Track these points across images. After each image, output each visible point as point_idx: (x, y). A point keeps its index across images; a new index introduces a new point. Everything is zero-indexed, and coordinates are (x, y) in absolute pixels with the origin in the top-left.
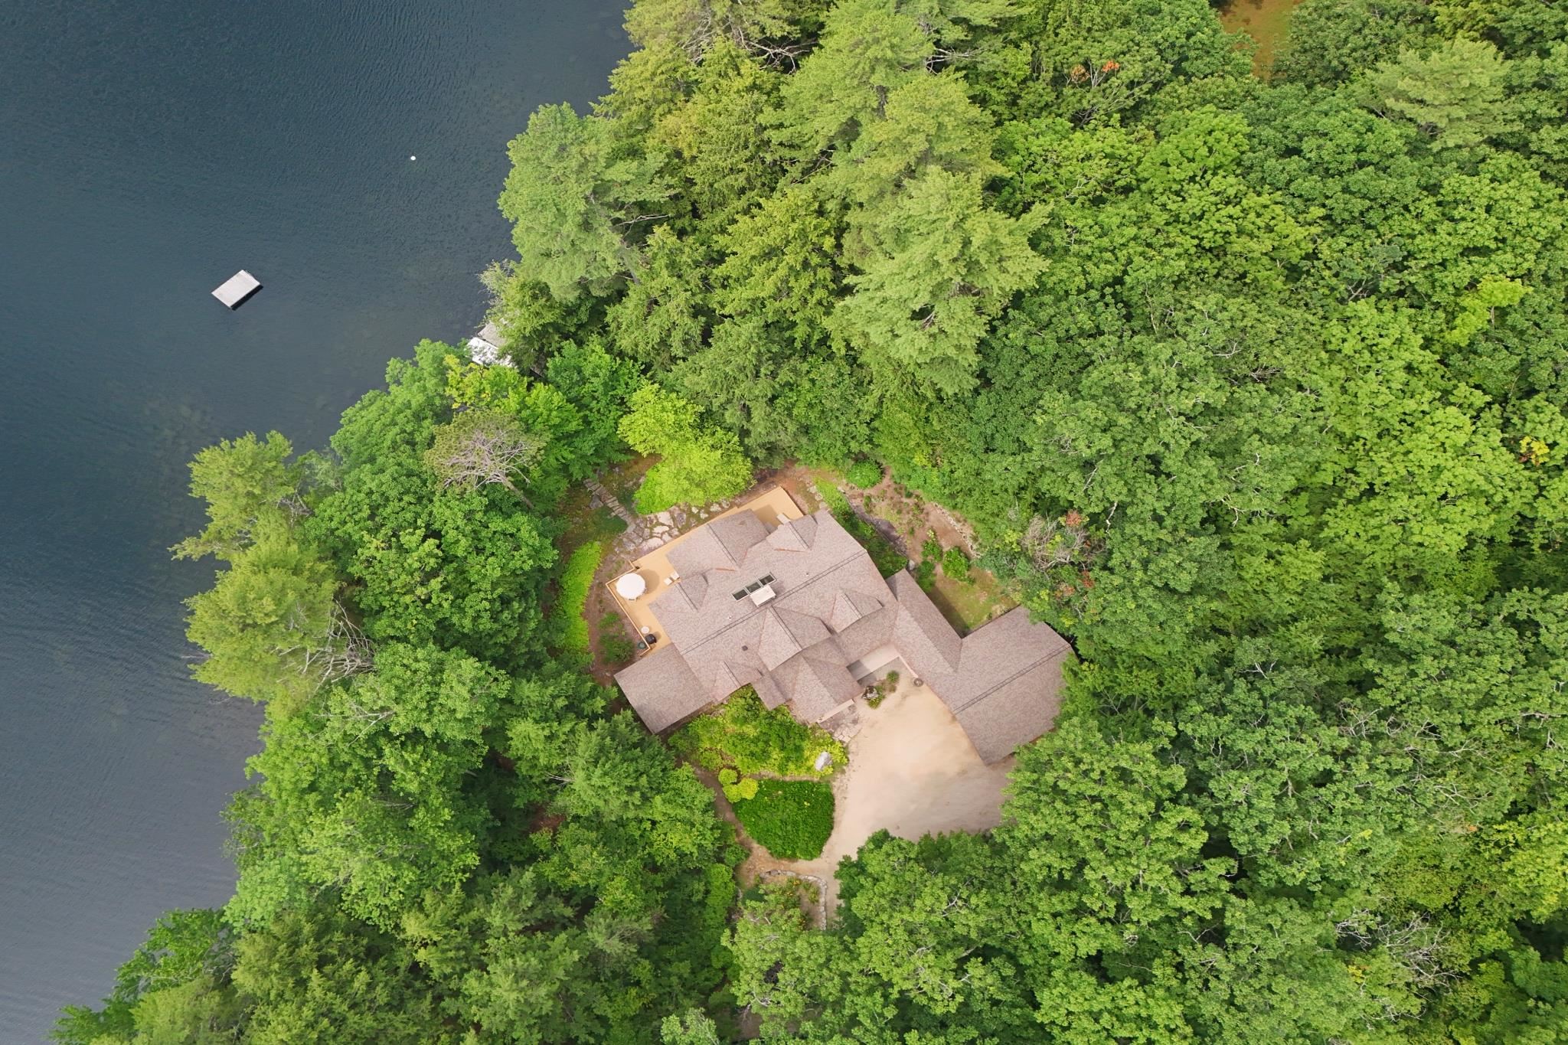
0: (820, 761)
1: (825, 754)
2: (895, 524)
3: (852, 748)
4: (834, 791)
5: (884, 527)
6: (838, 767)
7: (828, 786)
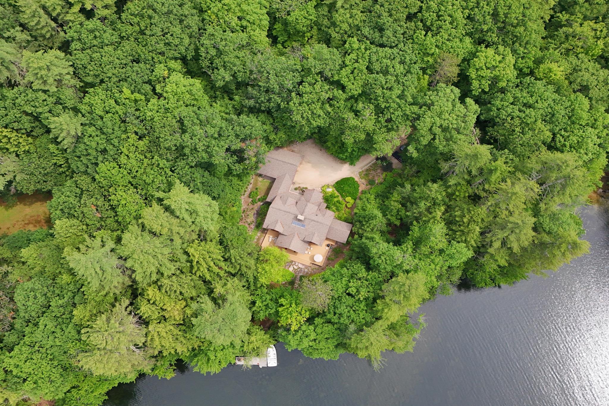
0: (330, 190)
1: (327, 190)
2: (253, 214)
3: (321, 186)
4: (334, 183)
5: (256, 215)
6: (328, 186)
7: (334, 185)
